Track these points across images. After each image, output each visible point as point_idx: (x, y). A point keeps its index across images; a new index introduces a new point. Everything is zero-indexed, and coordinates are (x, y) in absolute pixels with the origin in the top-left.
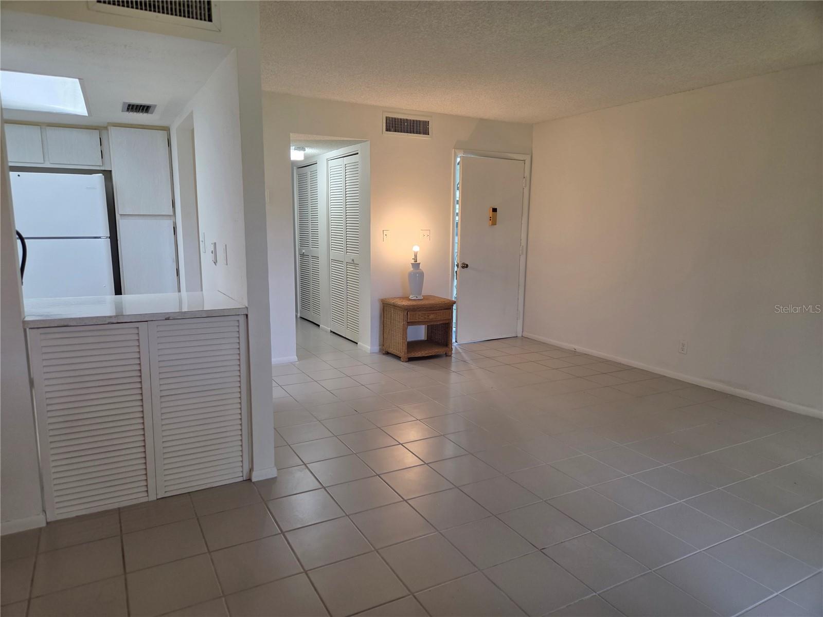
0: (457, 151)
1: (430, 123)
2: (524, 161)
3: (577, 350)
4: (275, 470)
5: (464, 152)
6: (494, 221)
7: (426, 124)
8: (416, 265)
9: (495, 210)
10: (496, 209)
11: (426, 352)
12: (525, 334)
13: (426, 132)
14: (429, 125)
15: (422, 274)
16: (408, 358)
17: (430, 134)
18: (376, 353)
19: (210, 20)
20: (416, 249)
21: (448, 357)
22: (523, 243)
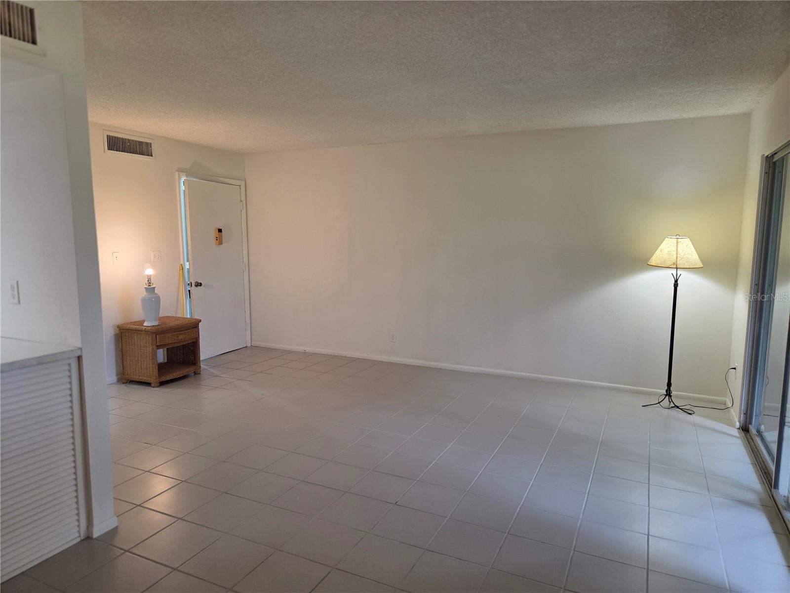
0: (180, 173)
1: (152, 145)
2: (240, 186)
3: (306, 351)
4: (115, 518)
5: (186, 175)
6: (219, 241)
7: (148, 145)
8: (150, 289)
9: (220, 231)
10: (221, 229)
11: (177, 373)
12: (254, 343)
13: (150, 154)
14: (153, 147)
15: (158, 299)
16: (160, 383)
17: (153, 155)
18: (113, 384)
19: (34, 42)
20: (150, 272)
21: (197, 376)
22: (246, 260)
